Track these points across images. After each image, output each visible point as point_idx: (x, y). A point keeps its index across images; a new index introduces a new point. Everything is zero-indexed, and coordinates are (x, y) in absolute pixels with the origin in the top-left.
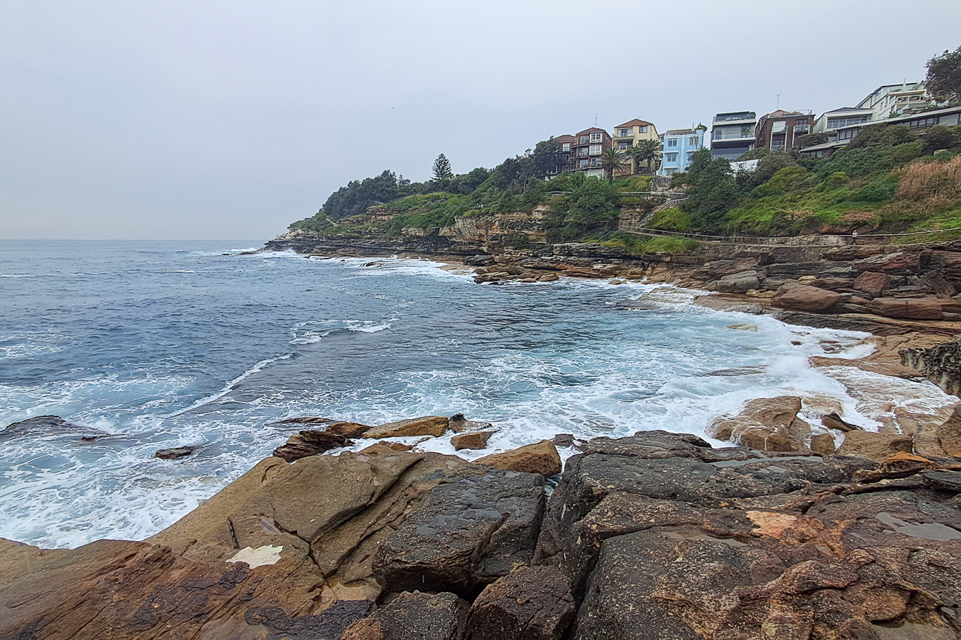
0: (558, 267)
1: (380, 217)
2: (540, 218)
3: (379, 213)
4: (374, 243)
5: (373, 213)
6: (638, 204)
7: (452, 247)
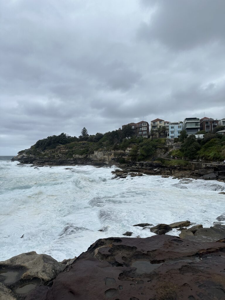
1: (62, 150)
2: (129, 152)
3: (62, 149)
4: (61, 160)
5: (59, 148)
6: (163, 148)
7: (93, 162)
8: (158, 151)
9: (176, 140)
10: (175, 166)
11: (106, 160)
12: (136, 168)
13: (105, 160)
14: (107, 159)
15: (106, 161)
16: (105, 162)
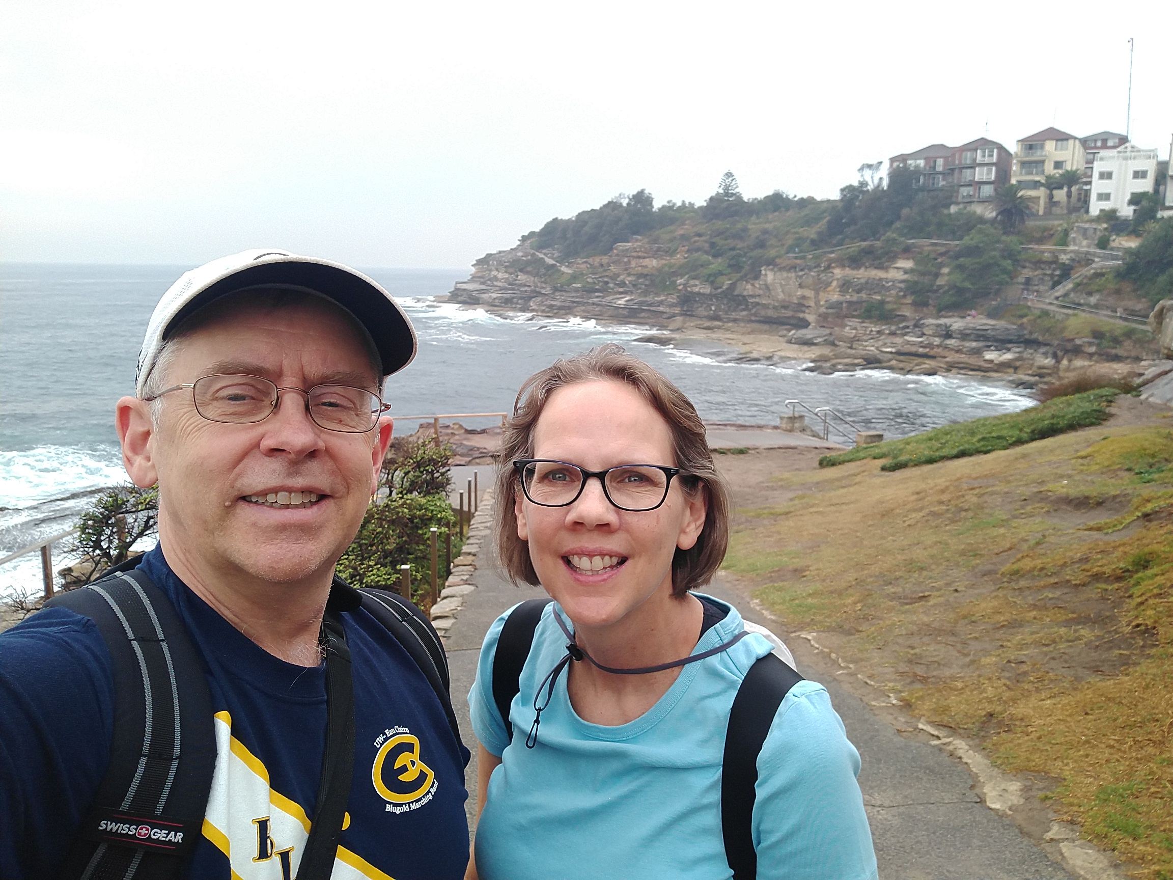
0: (932, 353)
1: (637, 261)
4: (631, 300)
5: (626, 253)
7: (753, 311)
11: (809, 307)
12: (921, 342)
13: (804, 305)
14: (812, 304)
15: (807, 311)
16: (801, 315)
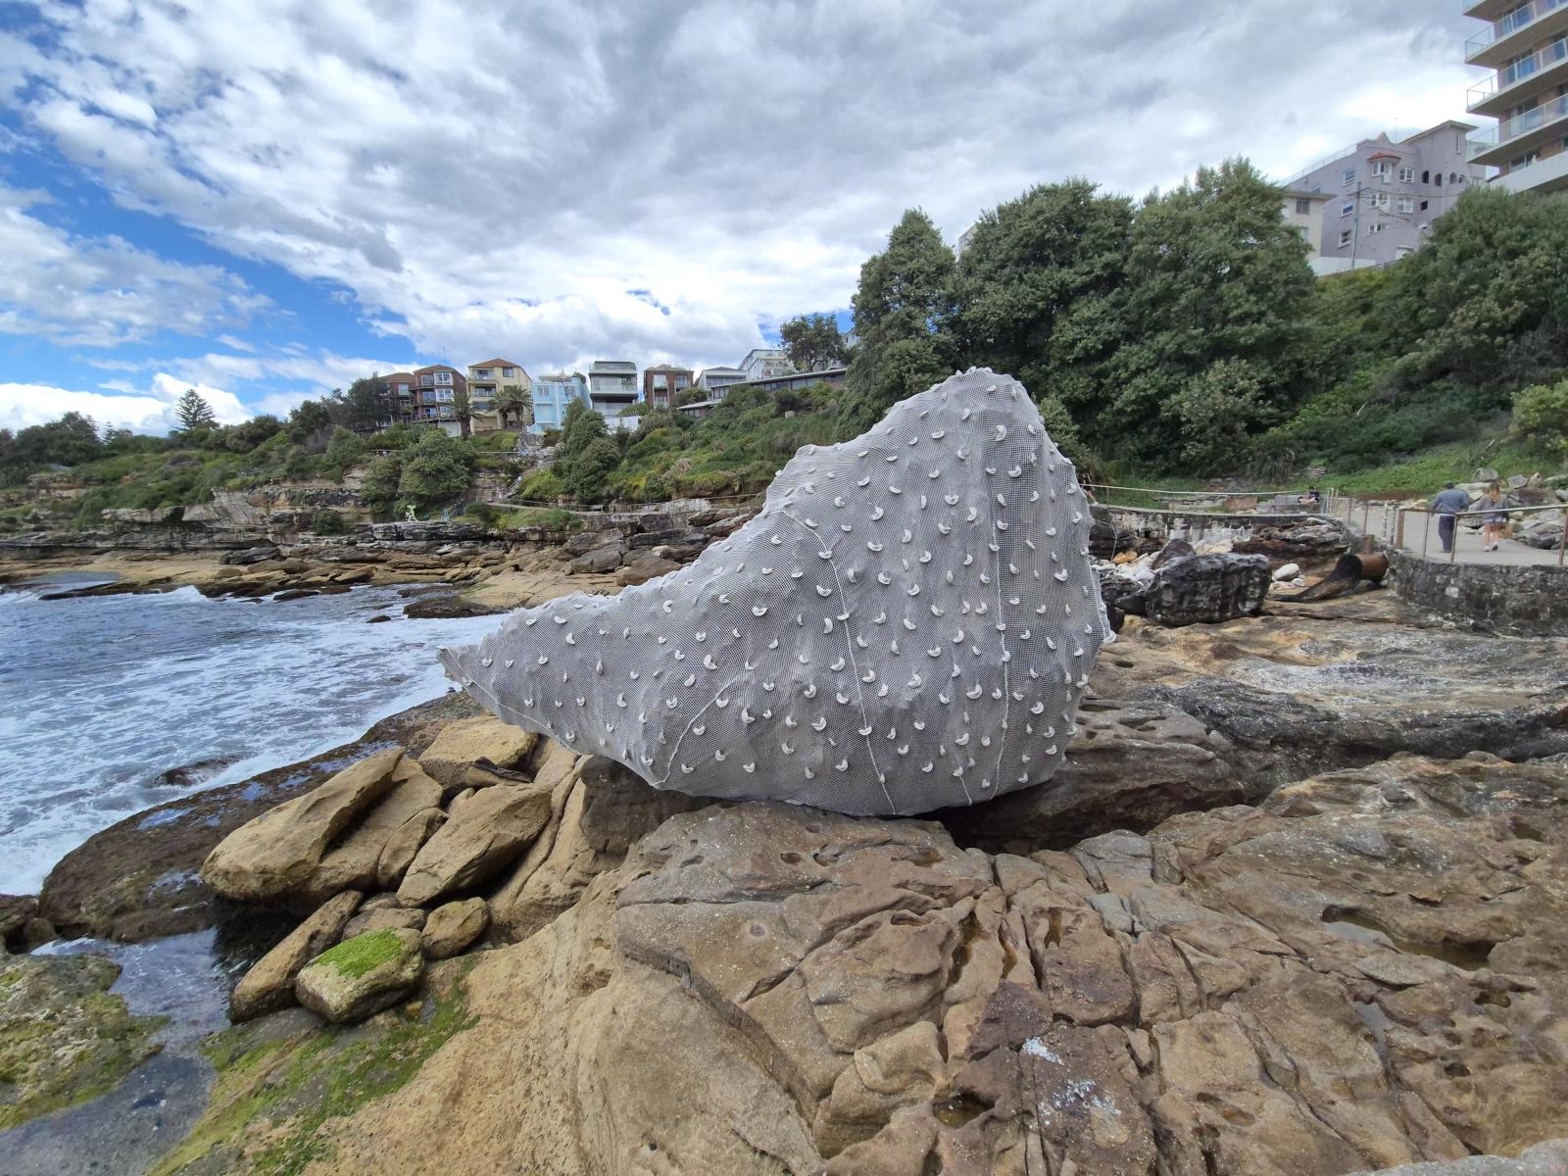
1: (57, 492)
2: (358, 488)
3: (55, 485)
4: (45, 537)
5: (43, 485)
6: (501, 467)
8: (484, 479)
9: (550, 438)
10: (522, 530)
